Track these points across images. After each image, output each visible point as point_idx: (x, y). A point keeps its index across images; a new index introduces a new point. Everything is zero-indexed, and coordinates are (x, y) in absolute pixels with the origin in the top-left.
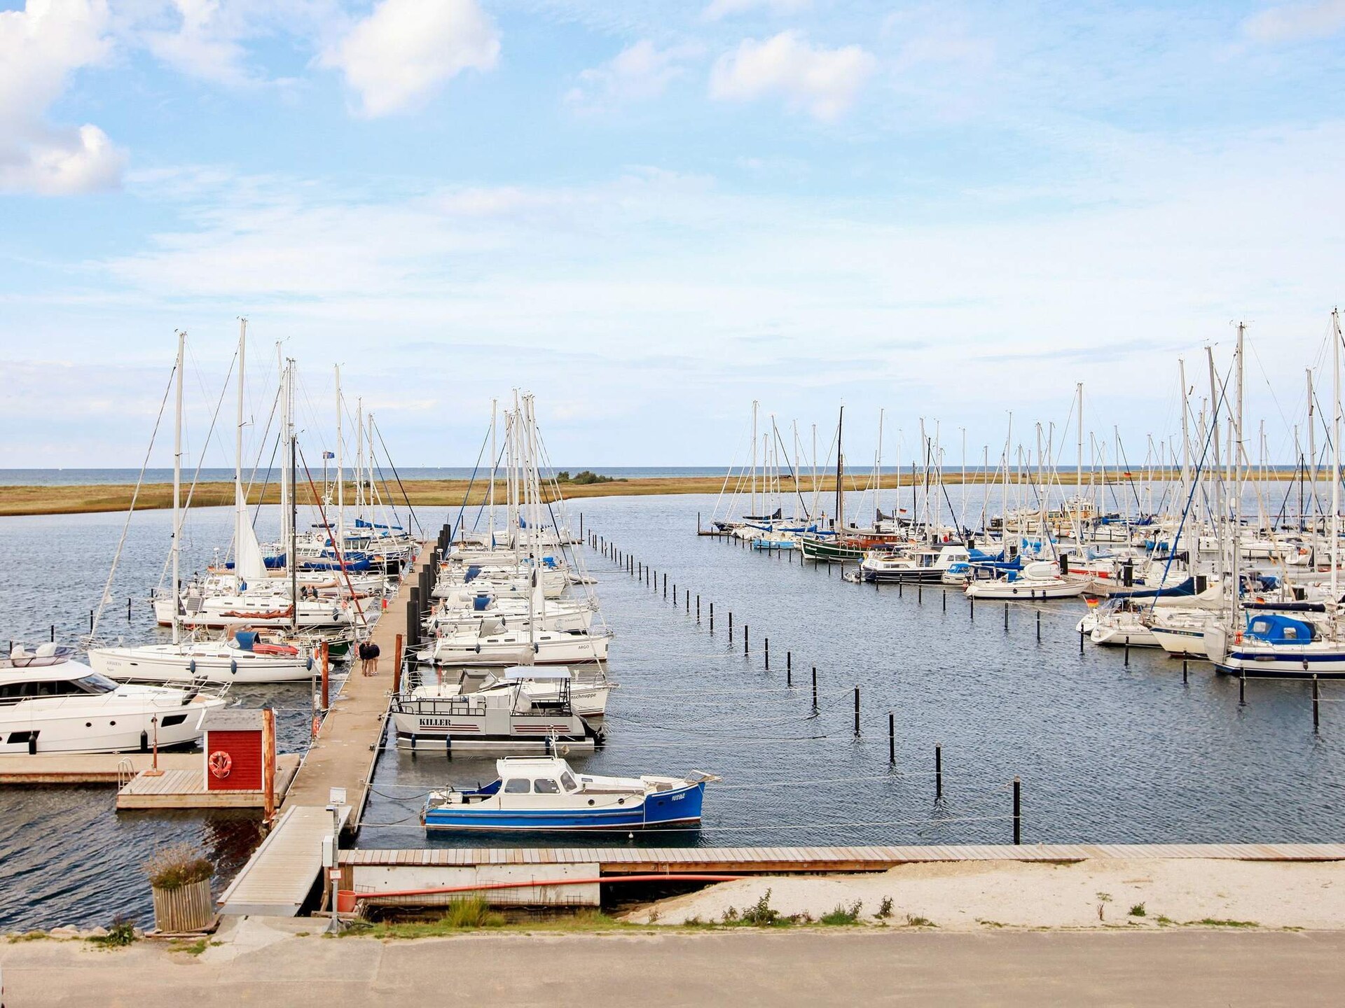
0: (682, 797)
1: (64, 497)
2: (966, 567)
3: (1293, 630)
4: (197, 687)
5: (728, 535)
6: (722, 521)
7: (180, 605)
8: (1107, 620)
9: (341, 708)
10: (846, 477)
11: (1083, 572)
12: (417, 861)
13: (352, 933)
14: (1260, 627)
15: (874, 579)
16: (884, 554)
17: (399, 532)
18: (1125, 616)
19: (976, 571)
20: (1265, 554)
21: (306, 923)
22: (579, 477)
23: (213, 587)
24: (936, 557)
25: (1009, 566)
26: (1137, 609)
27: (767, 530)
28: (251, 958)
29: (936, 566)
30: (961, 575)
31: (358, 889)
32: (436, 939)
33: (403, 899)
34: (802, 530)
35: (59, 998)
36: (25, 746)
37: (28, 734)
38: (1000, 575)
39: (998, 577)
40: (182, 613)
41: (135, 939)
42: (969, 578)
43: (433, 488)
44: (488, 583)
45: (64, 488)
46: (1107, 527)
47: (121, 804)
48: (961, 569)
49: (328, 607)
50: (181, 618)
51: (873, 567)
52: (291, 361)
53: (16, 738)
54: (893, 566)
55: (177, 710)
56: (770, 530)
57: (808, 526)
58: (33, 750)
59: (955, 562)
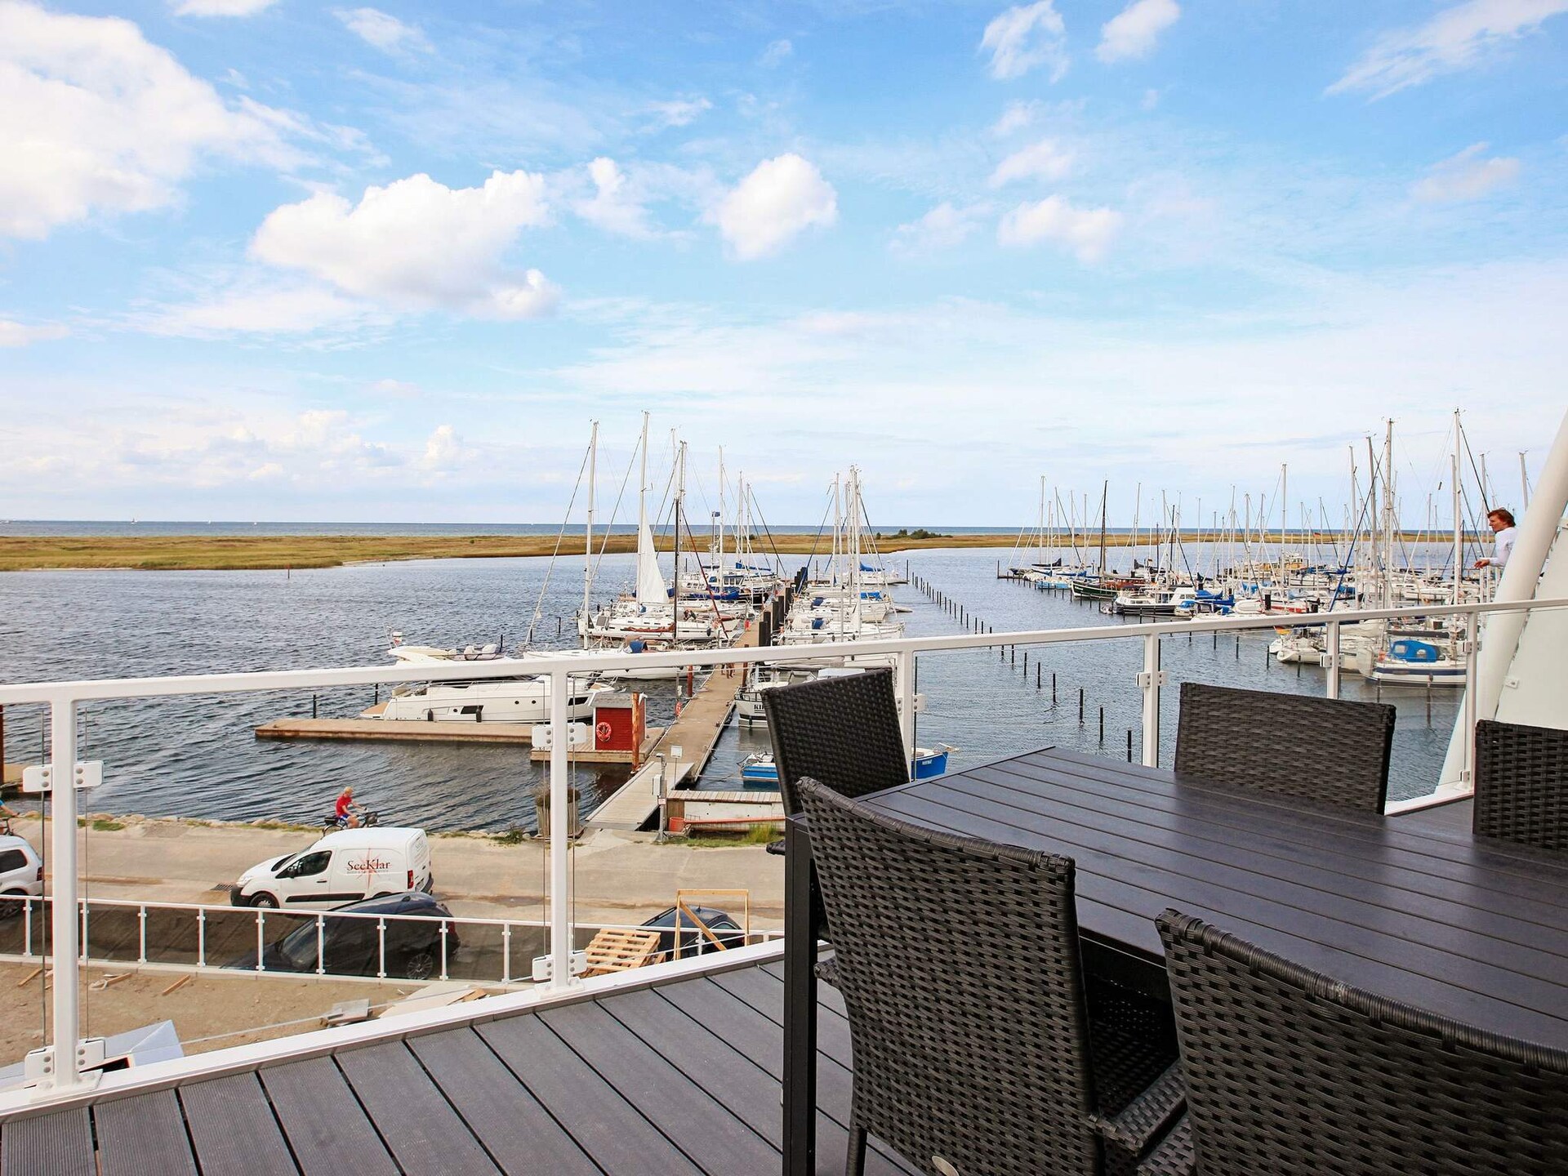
0: (929, 762)
1: (525, 545)
2: (1193, 603)
3: (1424, 651)
4: (595, 678)
5: (1019, 578)
6: (1016, 568)
7: (590, 621)
8: (1289, 643)
9: (701, 697)
10: (1108, 536)
11: (1280, 608)
12: (730, 799)
13: (673, 843)
14: (1401, 649)
15: (1123, 612)
16: (1131, 593)
17: (768, 573)
18: (1303, 641)
19: (1199, 606)
20: (1432, 597)
21: (643, 835)
22: (915, 533)
23: (621, 610)
24: (1171, 596)
25: (1224, 604)
26: (1313, 635)
27: (1048, 574)
28: (600, 855)
29: (1170, 603)
30: (1188, 610)
31: (687, 818)
32: (731, 848)
33: (719, 826)
34: (1074, 575)
35: (469, 873)
36: (473, 717)
37: (476, 707)
38: (1216, 609)
39: (1215, 611)
40: (591, 626)
41: (524, 840)
42: (1192, 612)
43: (802, 541)
44: (828, 610)
45: (526, 538)
46: (1312, 575)
47: (533, 758)
48: (1189, 605)
49: (704, 626)
50: (590, 630)
51: (1122, 603)
52: (683, 443)
53: (467, 710)
54: (1138, 602)
55: (580, 694)
56: (1050, 574)
57: (1078, 571)
58: (479, 719)
59: (1185, 600)
